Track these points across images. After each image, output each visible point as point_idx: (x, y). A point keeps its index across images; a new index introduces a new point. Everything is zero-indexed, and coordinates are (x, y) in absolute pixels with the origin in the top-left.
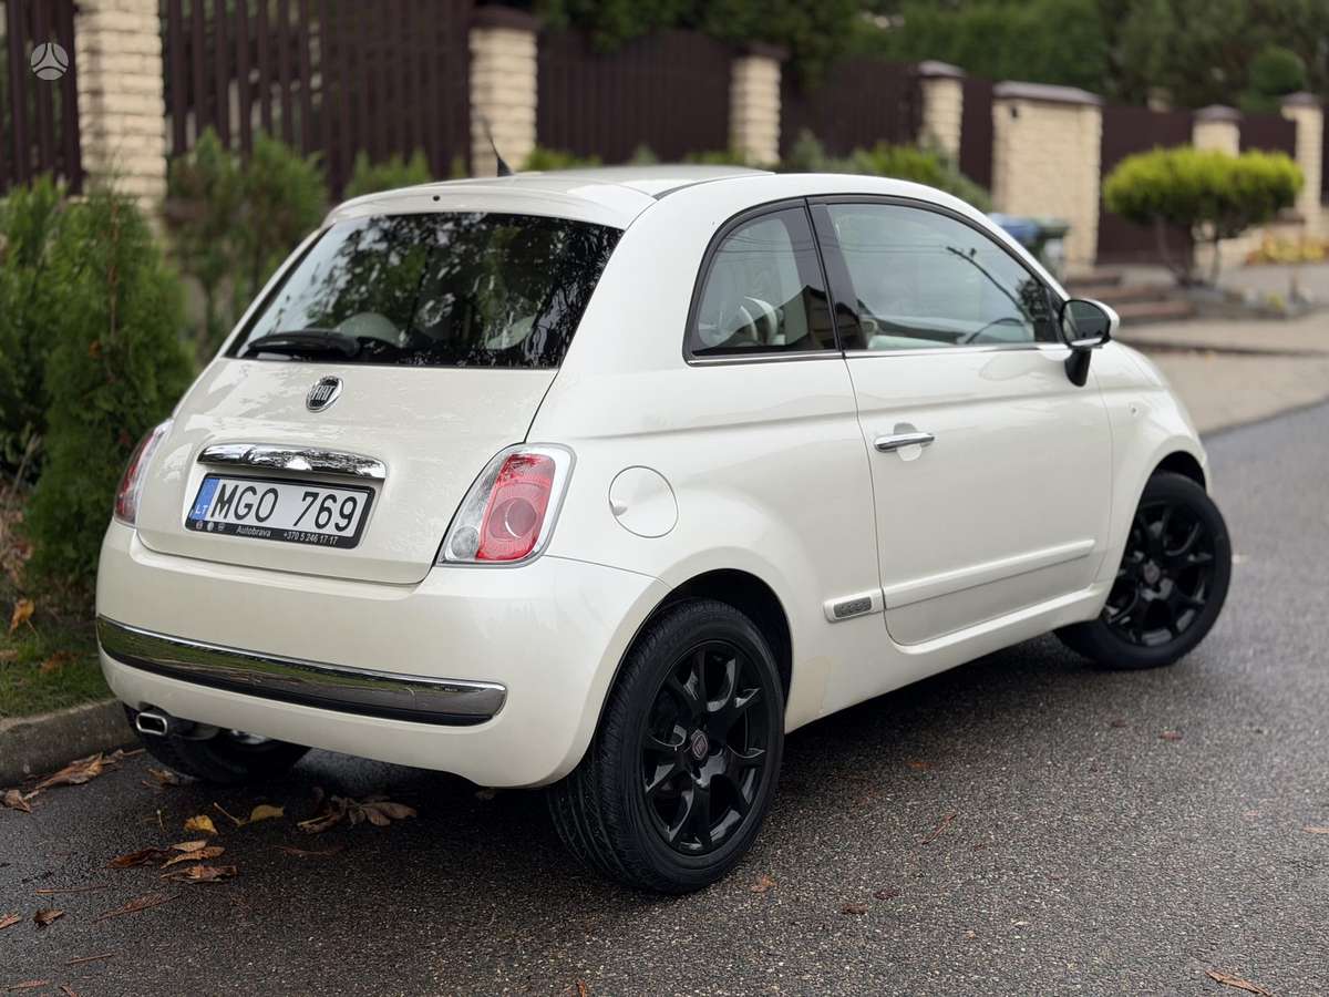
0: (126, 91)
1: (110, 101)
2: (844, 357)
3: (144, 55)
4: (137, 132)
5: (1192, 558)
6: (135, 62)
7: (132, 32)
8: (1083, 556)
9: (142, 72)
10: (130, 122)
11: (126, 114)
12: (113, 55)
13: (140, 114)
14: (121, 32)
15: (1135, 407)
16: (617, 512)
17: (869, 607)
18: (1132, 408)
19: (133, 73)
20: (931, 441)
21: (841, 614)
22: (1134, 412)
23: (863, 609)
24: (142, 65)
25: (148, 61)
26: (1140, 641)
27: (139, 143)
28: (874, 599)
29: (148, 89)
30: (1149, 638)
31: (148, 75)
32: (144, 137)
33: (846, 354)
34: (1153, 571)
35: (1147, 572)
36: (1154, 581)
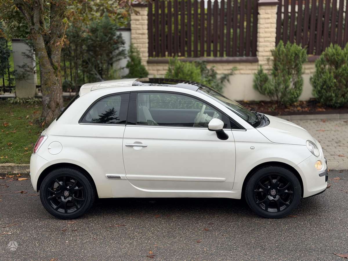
0: (266, 32)
1: (261, 35)
2: (126, 126)
3: (271, 23)
4: (268, 41)
5: (287, 191)
6: (269, 25)
7: (269, 18)
8: (222, 182)
9: (271, 27)
10: (266, 39)
11: (266, 37)
12: (263, 24)
13: (269, 37)
14: (265, 19)
15: (253, 147)
16: (49, 149)
17: (120, 178)
18: (251, 148)
19: (268, 28)
20: (146, 146)
21: (110, 177)
22: (252, 149)
23: (119, 178)
24: (271, 26)
25: (272, 25)
26: (266, 210)
27: (268, 44)
28: (122, 177)
29: (272, 31)
30: (270, 210)
31: (272, 28)
32: (270, 42)
33: (126, 125)
34: (273, 192)
35: (272, 192)
36: (274, 195)
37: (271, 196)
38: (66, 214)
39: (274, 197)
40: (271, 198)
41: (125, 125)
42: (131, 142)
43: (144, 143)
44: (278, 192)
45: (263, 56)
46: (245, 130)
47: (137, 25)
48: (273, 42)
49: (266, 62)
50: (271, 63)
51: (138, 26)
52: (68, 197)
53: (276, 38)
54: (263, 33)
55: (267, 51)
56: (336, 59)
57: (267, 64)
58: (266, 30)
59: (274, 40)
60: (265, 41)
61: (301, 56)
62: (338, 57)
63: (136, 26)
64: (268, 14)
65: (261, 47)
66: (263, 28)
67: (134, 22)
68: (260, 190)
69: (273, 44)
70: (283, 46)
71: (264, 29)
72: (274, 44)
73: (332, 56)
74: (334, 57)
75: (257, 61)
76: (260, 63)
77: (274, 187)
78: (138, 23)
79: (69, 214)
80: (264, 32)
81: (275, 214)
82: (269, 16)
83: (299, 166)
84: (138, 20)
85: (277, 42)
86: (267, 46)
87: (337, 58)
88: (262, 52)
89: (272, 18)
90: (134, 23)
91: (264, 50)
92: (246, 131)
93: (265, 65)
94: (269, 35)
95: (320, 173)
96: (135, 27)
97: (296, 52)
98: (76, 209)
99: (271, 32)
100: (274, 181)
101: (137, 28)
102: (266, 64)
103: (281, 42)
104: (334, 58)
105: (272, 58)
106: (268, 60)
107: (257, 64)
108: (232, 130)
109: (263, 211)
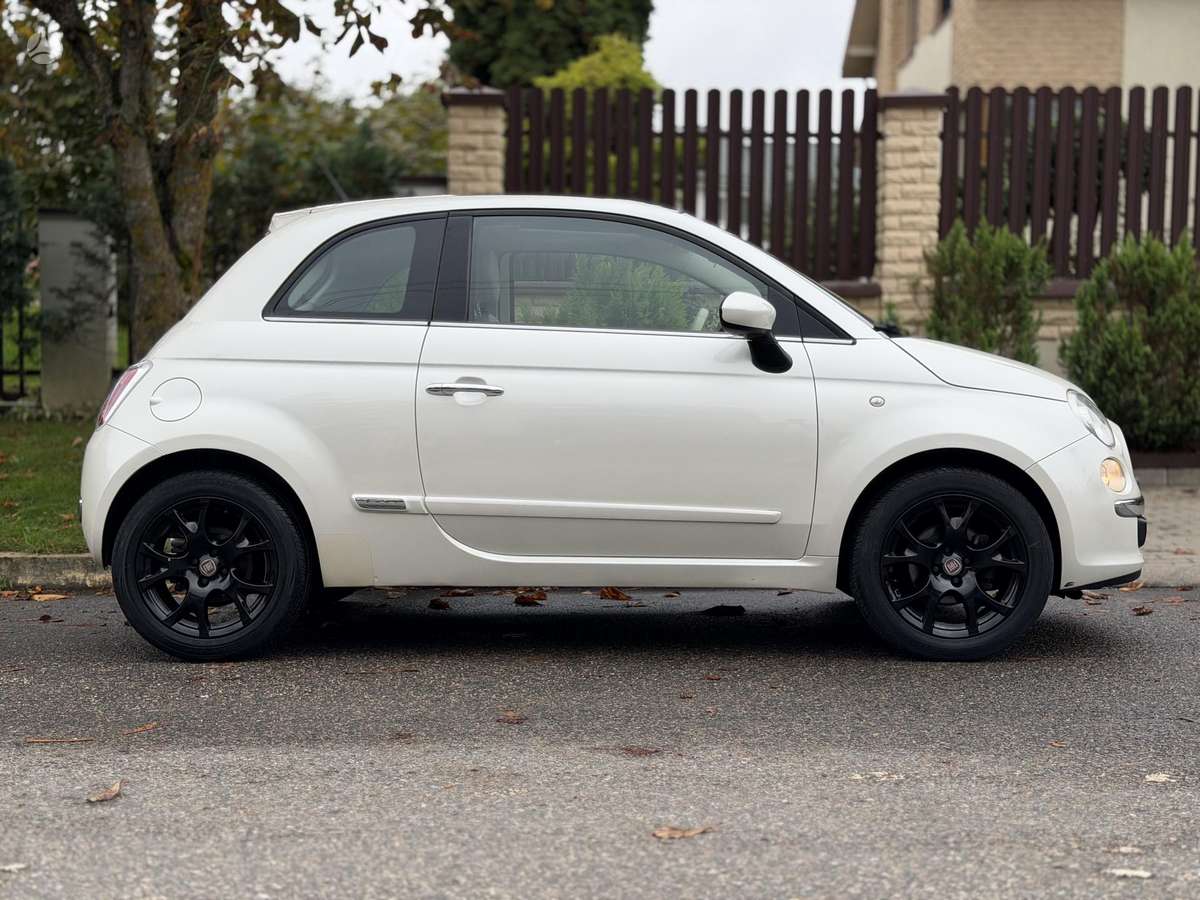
0: (905, 196)
1: (890, 204)
2: (429, 325)
3: (924, 166)
4: (913, 226)
6: (916, 173)
7: (915, 150)
8: (770, 523)
9: (924, 180)
10: (906, 219)
11: (906, 213)
12: (896, 168)
13: (915, 213)
14: (903, 150)
15: (880, 400)
16: (152, 403)
17: (405, 508)
18: (874, 400)
19: (913, 181)
20: (499, 393)
21: (367, 506)
22: (876, 404)
23: (397, 507)
24: (923, 175)
25: (928, 171)
26: (928, 629)
27: (913, 235)
28: (412, 503)
29: (926, 193)
30: (941, 629)
31: (929, 183)
32: (921, 230)
33: (432, 323)
34: (953, 563)
35: (948, 563)
36: (954, 574)
37: (946, 577)
38: (203, 642)
39: (957, 580)
40: (944, 585)
41: (426, 323)
42: (447, 379)
43: (492, 380)
44: (970, 560)
45: (898, 277)
46: (851, 342)
47: (467, 164)
48: (930, 228)
49: (909, 297)
50: (925, 300)
51: (471, 169)
52: (213, 578)
53: (941, 215)
54: (895, 198)
55: (909, 261)
56: (1150, 277)
57: (914, 305)
58: (908, 188)
59: (934, 220)
60: (903, 227)
61: (1026, 267)
62: (1156, 271)
63: (464, 168)
64: (911, 134)
65: (891, 245)
66: (895, 182)
67: (460, 153)
68: (908, 554)
69: (929, 237)
70: (964, 240)
71: (898, 187)
72: (935, 235)
73: (1135, 267)
74: (1139, 271)
75: (875, 293)
76: (886, 298)
77: (954, 543)
78: (471, 157)
79: (214, 642)
80: (899, 195)
81: (962, 644)
82: (917, 142)
83: (1043, 467)
84: (472, 148)
85: (943, 230)
86: (909, 244)
87: (1153, 273)
88: (894, 262)
89: (925, 151)
90: (458, 157)
91: (900, 254)
92: (854, 343)
93: (904, 305)
94: (915, 205)
95: (1118, 503)
96: (461, 172)
97: (1011, 253)
98: (240, 624)
99: (922, 197)
100: (955, 522)
101: (469, 174)
102: (907, 302)
103: (959, 223)
104: (1142, 275)
105: (928, 282)
106: (915, 287)
107: (875, 303)
108: (805, 339)
109: (918, 635)
